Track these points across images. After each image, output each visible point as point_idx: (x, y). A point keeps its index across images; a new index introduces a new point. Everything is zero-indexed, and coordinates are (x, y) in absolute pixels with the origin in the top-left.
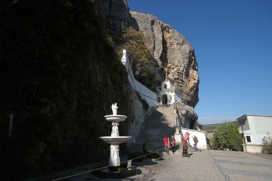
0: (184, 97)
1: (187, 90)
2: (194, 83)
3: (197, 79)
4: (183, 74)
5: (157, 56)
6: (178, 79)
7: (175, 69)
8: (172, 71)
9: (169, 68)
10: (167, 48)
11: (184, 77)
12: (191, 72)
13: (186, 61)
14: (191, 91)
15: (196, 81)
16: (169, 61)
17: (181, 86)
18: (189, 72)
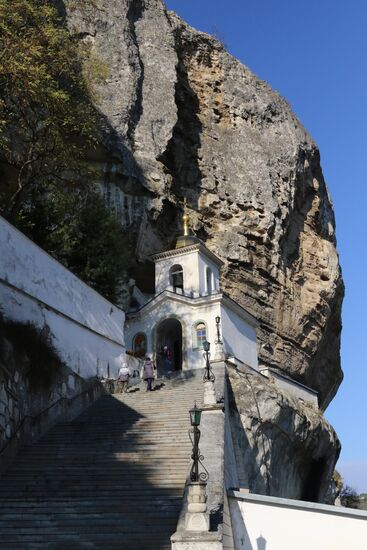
0: (276, 356)
1: (289, 321)
2: (323, 295)
3: (333, 275)
4: (269, 246)
5: (148, 147)
6: (248, 266)
7: (236, 222)
8: (222, 227)
9: (208, 213)
10: (199, 126)
11: (275, 259)
12: (308, 240)
13: (287, 190)
14: (307, 329)
15: (328, 286)
16: (207, 183)
17: (261, 301)
18: (298, 242)
